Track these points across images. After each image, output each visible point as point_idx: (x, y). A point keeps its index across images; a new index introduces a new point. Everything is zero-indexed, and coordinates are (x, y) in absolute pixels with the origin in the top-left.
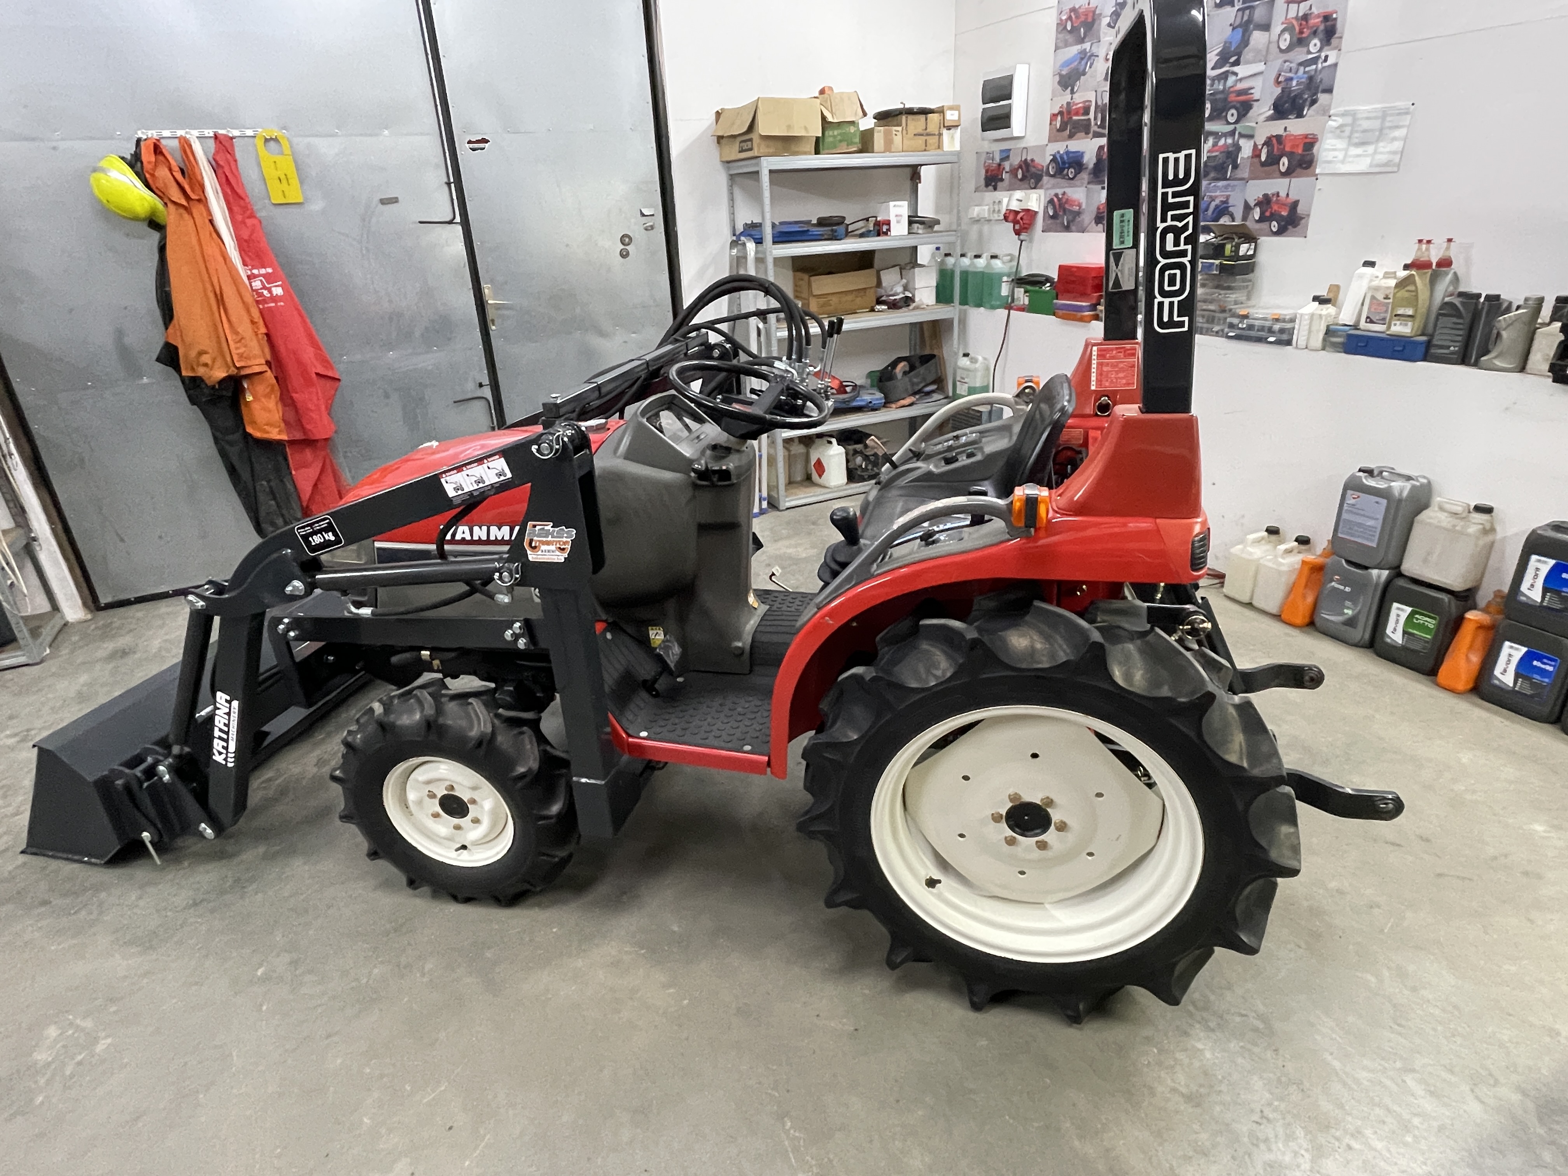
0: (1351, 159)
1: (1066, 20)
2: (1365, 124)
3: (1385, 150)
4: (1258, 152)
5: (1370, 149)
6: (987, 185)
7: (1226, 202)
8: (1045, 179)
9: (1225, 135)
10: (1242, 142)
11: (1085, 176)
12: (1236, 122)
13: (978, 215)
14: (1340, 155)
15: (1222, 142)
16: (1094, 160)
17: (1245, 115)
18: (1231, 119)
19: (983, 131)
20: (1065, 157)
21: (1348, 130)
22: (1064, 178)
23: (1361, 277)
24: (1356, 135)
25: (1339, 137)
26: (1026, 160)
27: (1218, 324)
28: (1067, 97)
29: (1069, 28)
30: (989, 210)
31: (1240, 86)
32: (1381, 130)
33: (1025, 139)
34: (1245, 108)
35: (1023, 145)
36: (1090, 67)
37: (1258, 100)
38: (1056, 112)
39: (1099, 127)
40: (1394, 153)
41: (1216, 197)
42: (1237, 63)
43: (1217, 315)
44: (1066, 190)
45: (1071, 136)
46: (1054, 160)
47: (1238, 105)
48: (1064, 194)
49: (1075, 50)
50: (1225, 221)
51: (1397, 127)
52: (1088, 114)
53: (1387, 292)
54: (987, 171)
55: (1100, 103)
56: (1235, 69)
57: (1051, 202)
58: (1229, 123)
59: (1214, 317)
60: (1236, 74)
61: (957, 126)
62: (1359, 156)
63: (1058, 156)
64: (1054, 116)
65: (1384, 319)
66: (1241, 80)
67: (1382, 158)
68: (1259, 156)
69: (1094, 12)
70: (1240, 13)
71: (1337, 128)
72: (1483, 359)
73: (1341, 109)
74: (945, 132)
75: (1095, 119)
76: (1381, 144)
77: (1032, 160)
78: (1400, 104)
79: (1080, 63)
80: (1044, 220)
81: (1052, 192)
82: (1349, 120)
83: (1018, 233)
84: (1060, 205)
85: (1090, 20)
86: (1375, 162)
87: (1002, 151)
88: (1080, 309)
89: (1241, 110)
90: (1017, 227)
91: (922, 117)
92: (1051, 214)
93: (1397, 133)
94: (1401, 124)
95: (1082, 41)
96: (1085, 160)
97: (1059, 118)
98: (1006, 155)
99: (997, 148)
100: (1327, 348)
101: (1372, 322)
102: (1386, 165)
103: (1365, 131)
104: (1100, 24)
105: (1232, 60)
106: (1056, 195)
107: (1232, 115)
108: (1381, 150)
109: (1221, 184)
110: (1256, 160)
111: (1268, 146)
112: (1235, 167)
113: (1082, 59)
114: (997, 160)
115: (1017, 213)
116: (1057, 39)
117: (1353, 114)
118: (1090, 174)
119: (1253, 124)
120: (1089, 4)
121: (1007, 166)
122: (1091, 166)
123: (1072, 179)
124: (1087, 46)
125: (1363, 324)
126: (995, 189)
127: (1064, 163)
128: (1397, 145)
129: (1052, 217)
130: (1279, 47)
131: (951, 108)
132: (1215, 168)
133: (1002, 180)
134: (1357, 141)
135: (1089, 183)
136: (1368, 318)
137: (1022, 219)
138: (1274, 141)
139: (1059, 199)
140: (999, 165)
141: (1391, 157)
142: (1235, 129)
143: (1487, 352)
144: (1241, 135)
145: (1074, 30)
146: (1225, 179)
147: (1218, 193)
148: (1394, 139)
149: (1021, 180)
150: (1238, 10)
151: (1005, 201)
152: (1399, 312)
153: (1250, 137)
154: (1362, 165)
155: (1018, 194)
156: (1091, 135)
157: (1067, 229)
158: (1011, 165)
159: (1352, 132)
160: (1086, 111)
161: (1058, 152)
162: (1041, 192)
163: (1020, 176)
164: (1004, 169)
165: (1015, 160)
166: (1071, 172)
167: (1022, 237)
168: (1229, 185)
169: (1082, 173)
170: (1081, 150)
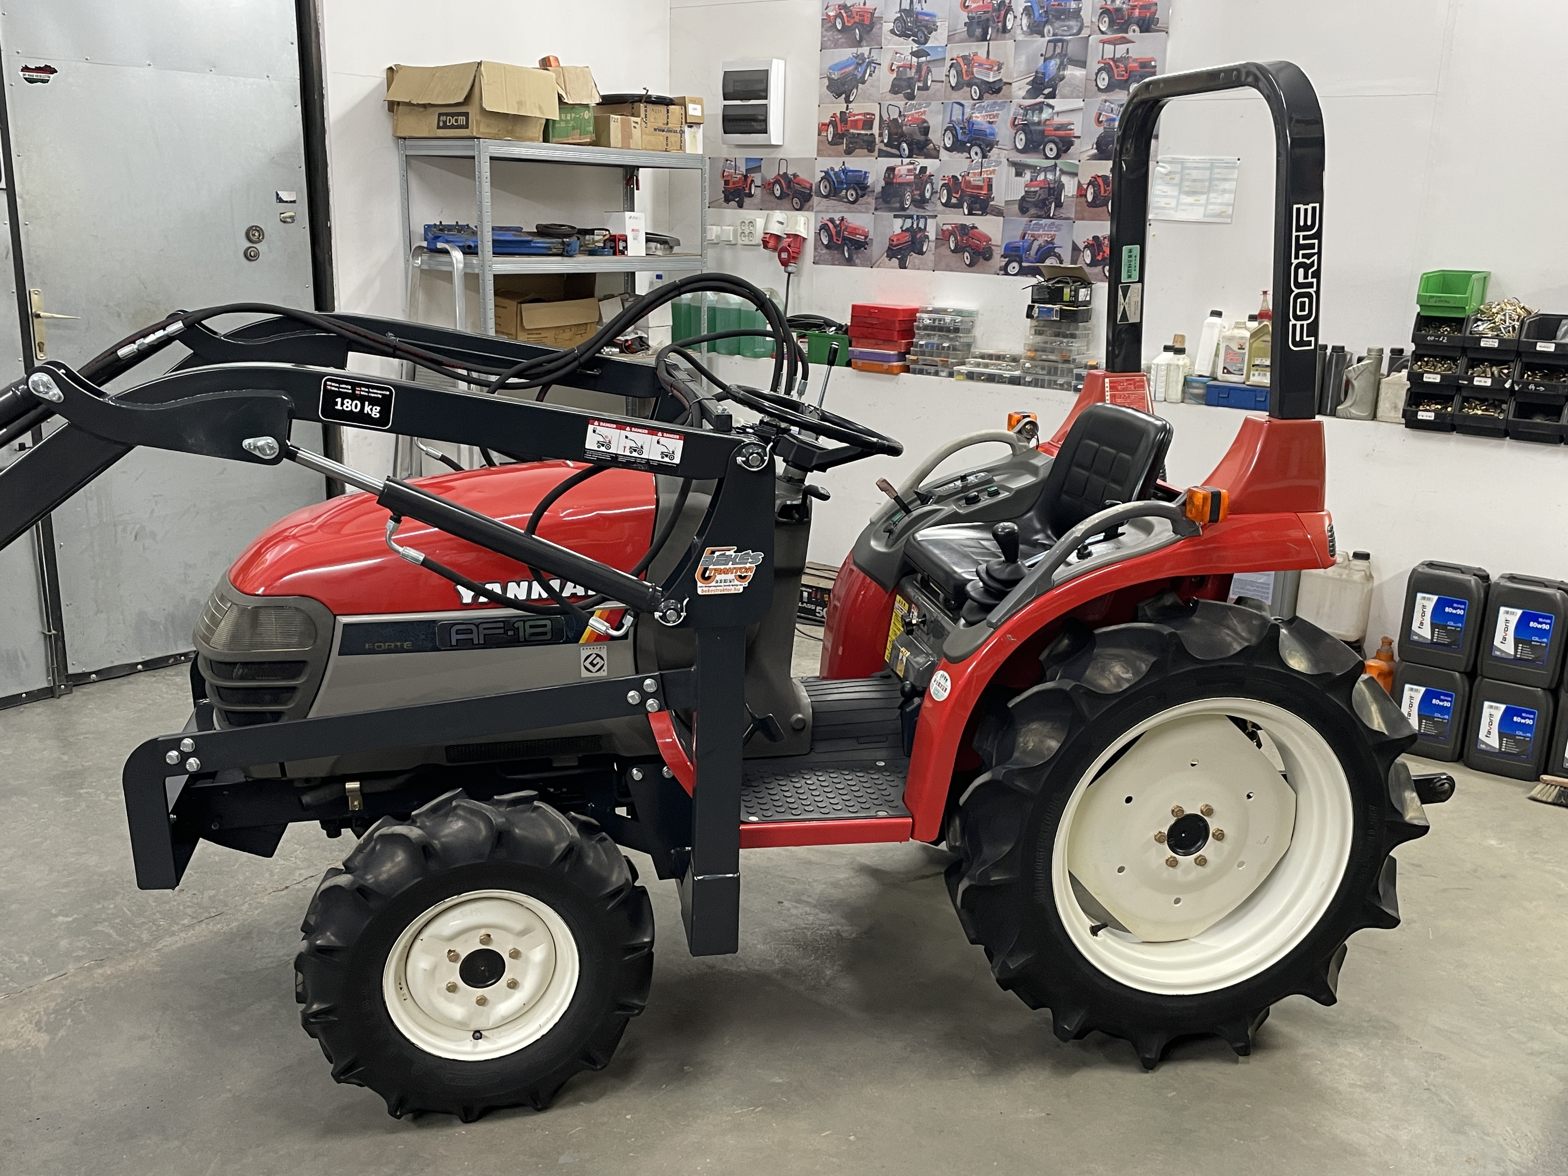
0: (1183, 207)
1: (836, 17)
2: (1195, 174)
3: (1219, 201)
4: (1083, 192)
5: (1203, 198)
6: (727, 200)
7: (1051, 242)
8: (815, 199)
9: (1046, 170)
10: (1065, 179)
11: (870, 200)
12: (1057, 157)
13: (717, 236)
14: (1173, 204)
15: (1041, 177)
16: (883, 183)
17: (1066, 151)
18: (1051, 154)
19: (725, 132)
20: (843, 176)
21: (1177, 178)
22: (841, 200)
23: (1212, 326)
24: (1187, 183)
25: (1168, 184)
26: (785, 174)
27: (1062, 375)
28: (840, 106)
29: (839, 27)
30: (735, 231)
31: (1058, 120)
32: (1211, 180)
33: (782, 150)
34: (1065, 144)
35: (780, 156)
36: (870, 75)
37: (1079, 137)
38: (827, 121)
39: (886, 145)
40: (1228, 205)
41: (1040, 236)
42: (1052, 96)
43: (1060, 366)
44: (846, 215)
45: (849, 152)
46: (827, 176)
47: (1057, 140)
48: (843, 219)
49: (847, 53)
50: (1051, 262)
51: (1225, 180)
52: (871, 128)
53: (1242, 342)
54: (727, 183)
55: (885, 117)
56: (1051, 101)
57: (824, 227)
58: (1047, 158)
59: (1056, 368)
60: (1052, 107)
61: (700, 124)
62: (1191, 204)
63: (832, 173)
64: (823, 127)
65: (1241, 370)
66: (1058, 113)
67: (1214, 208)
68: (1085, 196)
69: (872, 14)
70: (1052, 45)
71: (1166, 175)
72: (1339, 408)
73: (1168, 156)
74: (686, 129)
75: (881, 135)
76: (1212, 195)
77: (795, 175)
78: (1226, 158)
79: (856, 68)
80: (816, 249)
81: (827, 216)
82: (1178, 168)
83: (785, 263)
84: (838, 233)
85: (867, 22)
86: (1208, 212)
87: (748, 160)
88: (887, 358)
89: (1060, 145)
90: (784, 255)
91: (663, 108)
92: (826, 243)
93: (1227, 185)
94: (1230, 177)
95: (859, 44)
96: (870, 181)
97: (831, 129)
98: (755, 166)
99: (741, 155)
100: (1186, 401)
101: (1229, 372)
102: (1220, 215)
103: (1195, 180)
104: (881, 28)
105: (1046, 91)
106: (832, 220)
107: (1051, 150)
108: (1213, 200)
109: (1043, 221)
110: (1083, 199)
111: (1094, 187)
112: (1059, 205)
113: (859, 64)
114: (743, 170)
115: (778, 238)
116: (823, 36)
117: (1182, 162)
118: (876, 198)
119: (1077, 162)
120: (865, 4)
121: (757, 179)
122: (878, 189)
123: (853, 203)
124: (865, 50)
125: (1220, 374)
126: (740, 206)
127: (841, 183)
128: (1228, 198)
129: (827, 247)
130: (1097, 85)
131: (694, 102)
132: (1035, 205)
133: (750, 195)
134: (1187, 189)
135: (876, 209)
136: (1225, 368)
137: (789, 246)
138: (1100, 181)
139: (835, 226)
140: (746, 177)
141: (1224, 208)
142: (1056, 165)
143: (1340, 403)
144: (1063, 172)
145: (845, 29)
146: (1049, 217)
147: (1041, 232)
148: (1224, 191)
149: (778, 198)
150: (1049, 41)
151: (760, 223)
152: (1257, 363)
153: (1076, 175)
154: (1197, 214)
155: (779, 215)
156: (876, 153)
157: (850, 262)
158: (763, 179)
159: (1182, 180)
160: (869, 124)
161: (832, 169)
162: (811, 215)
163: (778, 193)
164: (752, 181)
165: (771, 174)
166: (851, 195)
167: (790, 269)
168: (1053, 224)
169: (866, 197)
170: (864, 170)
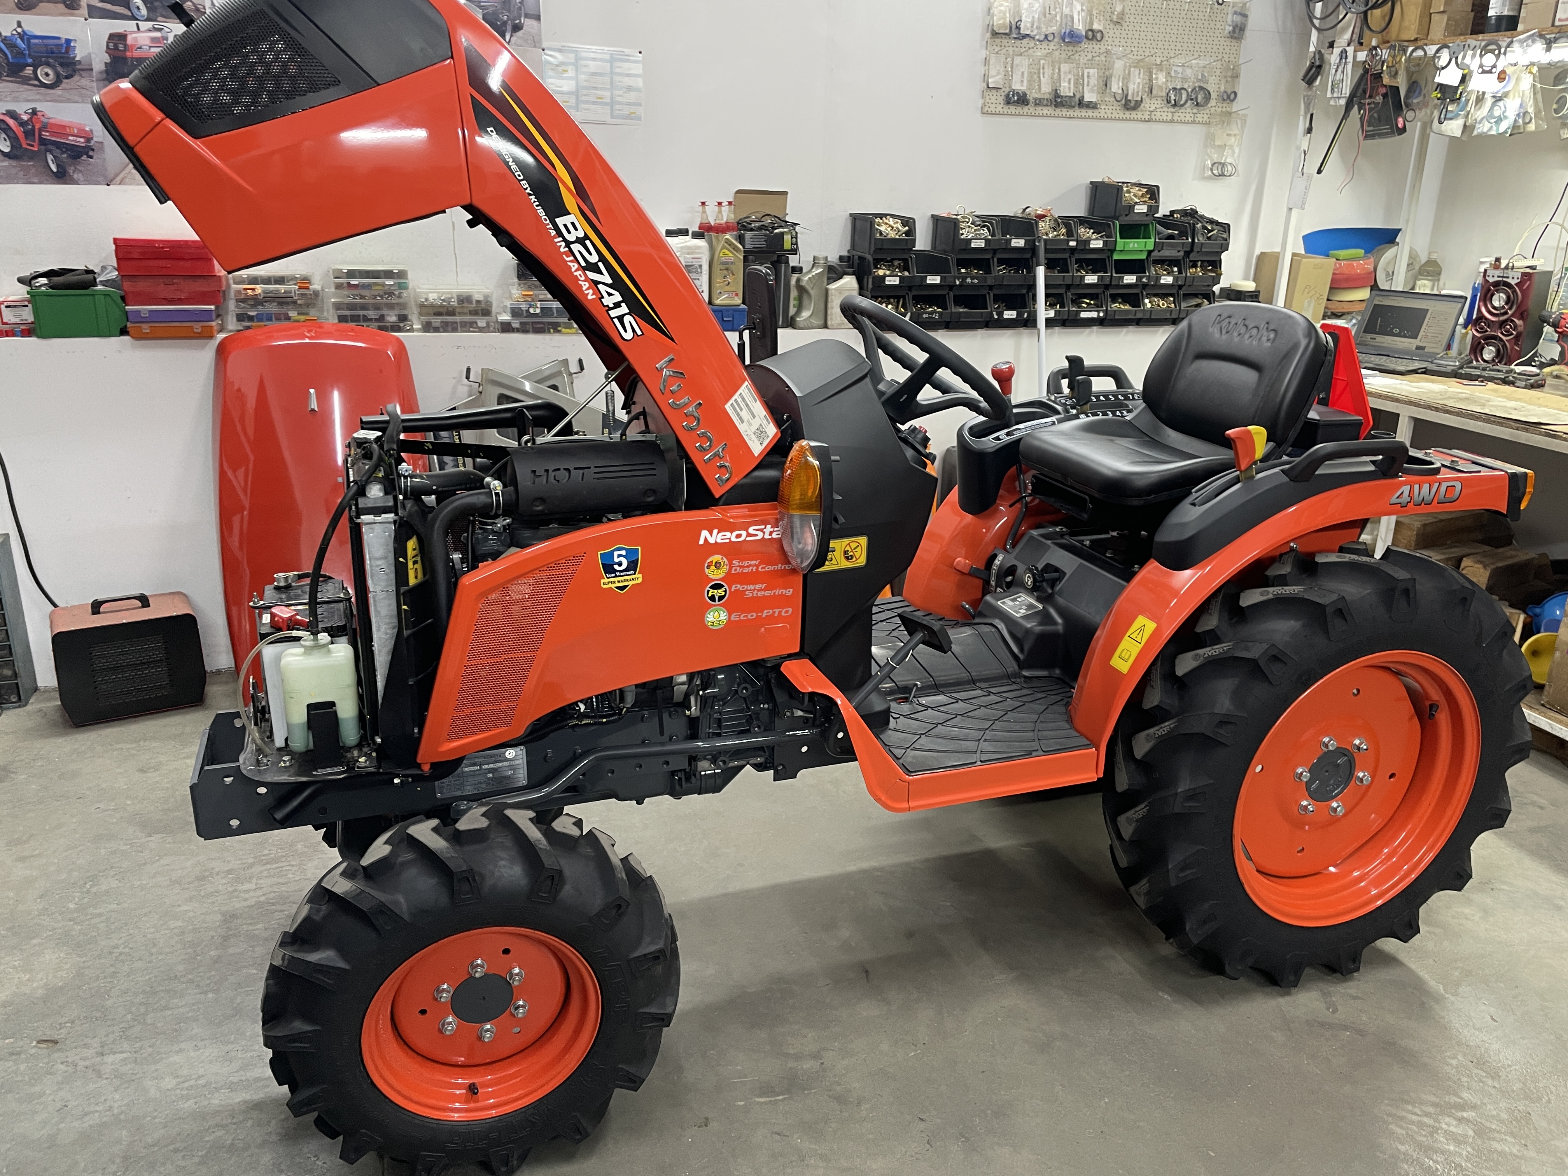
0: (585, 106)
2: (593, 66)
3: (624, 100)
5: (606, 96)
11: (84, 81)
14: (572, 101)
16: (106, 57)
20: (22, 45)
21: (571, 70)
22: (25, 81)
24: (583, 77)
25: (560, 77)
32: (612, 75)
40: (637, 104)
44: (39, 107)
48: (34, 112)
51: (629, 75)
62: (594, 103)
67: (620, 108)
71: (557, 66)
72: (796, 321)
73: (557, 45)
76: (614, 92)
78: (626, 50)
82: (570, 58)
84: (29, 134)
86: (616, 112)
92: (6, 149)
93: (631, 82)
94: (633, 72)
96: (79, 53)
102: (628, 116)
103: (594, 74)
108: (617, 98)
117: (575, 52)
118: (98, 80)
122: (98, 66)
123: (51, 86)
127: (19, 55)
128: (636, 96)
129: (12, 155)
134: (585, 84)
141: (632, 108)
148: (630, 88)
154: (602, 115)
159: (577, 73)
166: (45, 74)
169: (76, 78)
170: (64, 36)
